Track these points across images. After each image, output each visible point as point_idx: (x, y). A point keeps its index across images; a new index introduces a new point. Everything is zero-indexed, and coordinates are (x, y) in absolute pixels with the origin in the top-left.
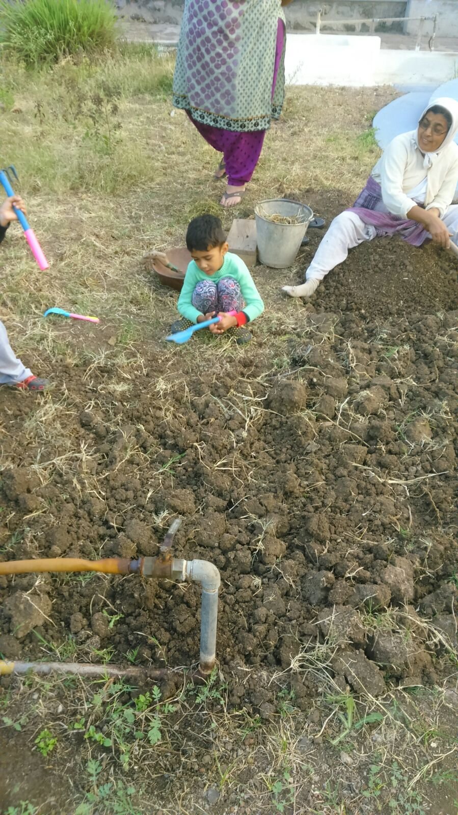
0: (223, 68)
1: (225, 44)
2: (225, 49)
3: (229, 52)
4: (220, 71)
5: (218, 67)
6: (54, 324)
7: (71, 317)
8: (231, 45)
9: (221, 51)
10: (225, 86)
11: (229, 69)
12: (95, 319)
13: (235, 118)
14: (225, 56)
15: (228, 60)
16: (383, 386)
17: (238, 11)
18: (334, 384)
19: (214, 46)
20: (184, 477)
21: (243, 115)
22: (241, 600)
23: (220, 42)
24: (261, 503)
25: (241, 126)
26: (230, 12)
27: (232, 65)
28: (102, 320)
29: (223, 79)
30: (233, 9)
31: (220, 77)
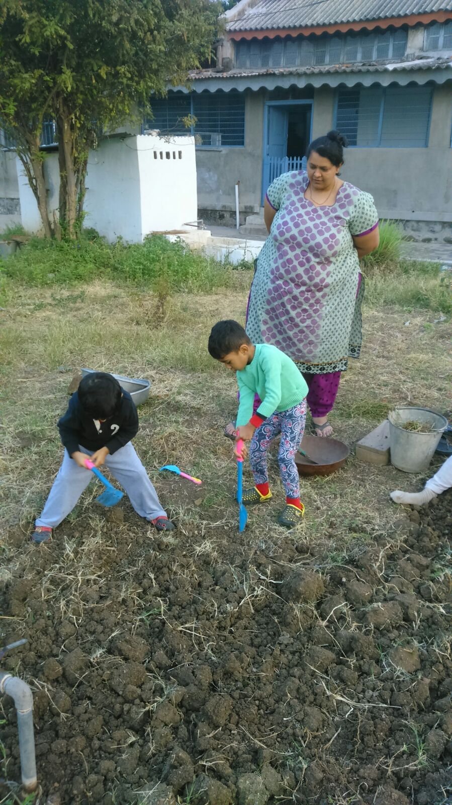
0: (308, 322)
1: (312, 301)
2: (311, 306)
3: (315, 308)
4: (305, 324)
5: (303, 321)
6: (164, 478)
7: (181, 476)
8: (318, 301)
9: (307, 308)
10: (308, 338)
11: (314, 322)
12: (198, 481)
13: (316, 363)
14: (311, 311)
15: (314, 315)
16: (402, 604)
17: (326, 272)
18: (355, 588)
19: (301, 303)
20: (157, 630)
21: (324, 360)
22: (103, 748)
23: (307, 300)
24: (193, 672)
25: (321, 370)
26: (318, 274)
27: (317, 319)
28: (204, 483)
29: (307, 331)
30: (321, 271)
31: (305, 329)
